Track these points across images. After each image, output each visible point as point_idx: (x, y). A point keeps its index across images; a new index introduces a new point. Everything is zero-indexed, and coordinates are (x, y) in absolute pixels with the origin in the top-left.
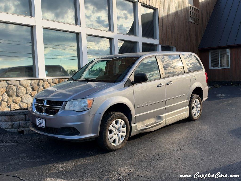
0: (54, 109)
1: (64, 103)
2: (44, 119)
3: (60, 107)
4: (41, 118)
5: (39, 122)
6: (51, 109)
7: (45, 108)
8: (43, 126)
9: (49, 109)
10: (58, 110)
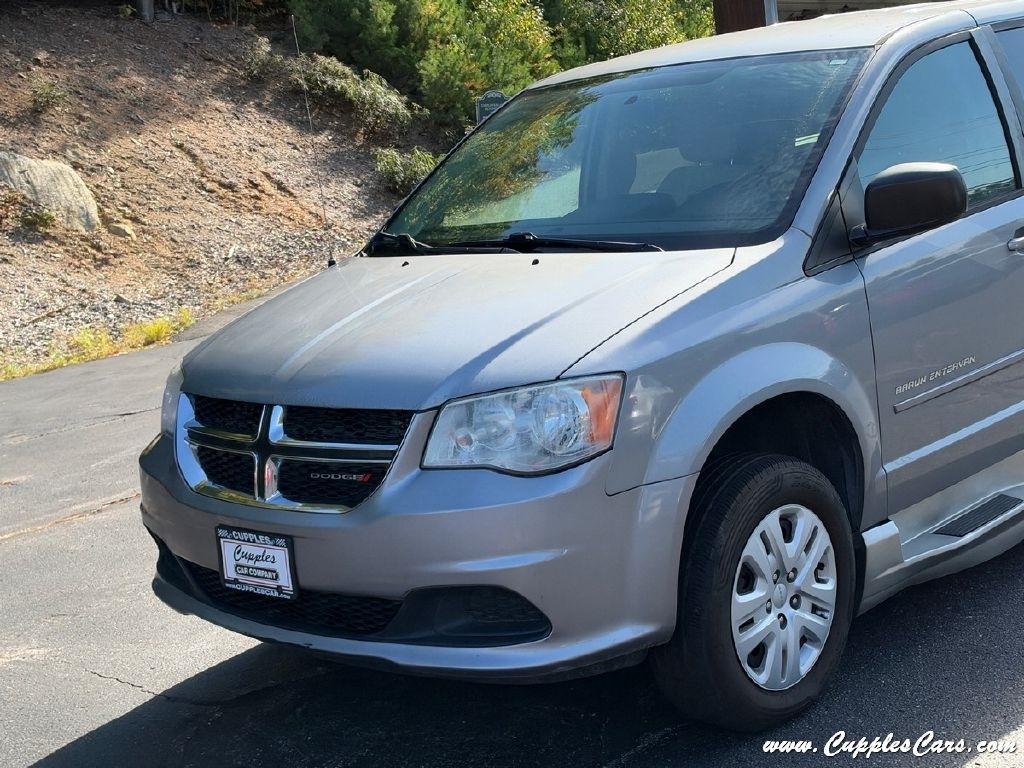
0: (348, 469)
1: (416, 419)
2: (281, 536)
3: (394, 453)
4: (257, 533)
5: (243, 561)
6: (324, 468)
7: (275, 460)
8: (280, 583)
9: (307, 465)
10: (377, 475)
